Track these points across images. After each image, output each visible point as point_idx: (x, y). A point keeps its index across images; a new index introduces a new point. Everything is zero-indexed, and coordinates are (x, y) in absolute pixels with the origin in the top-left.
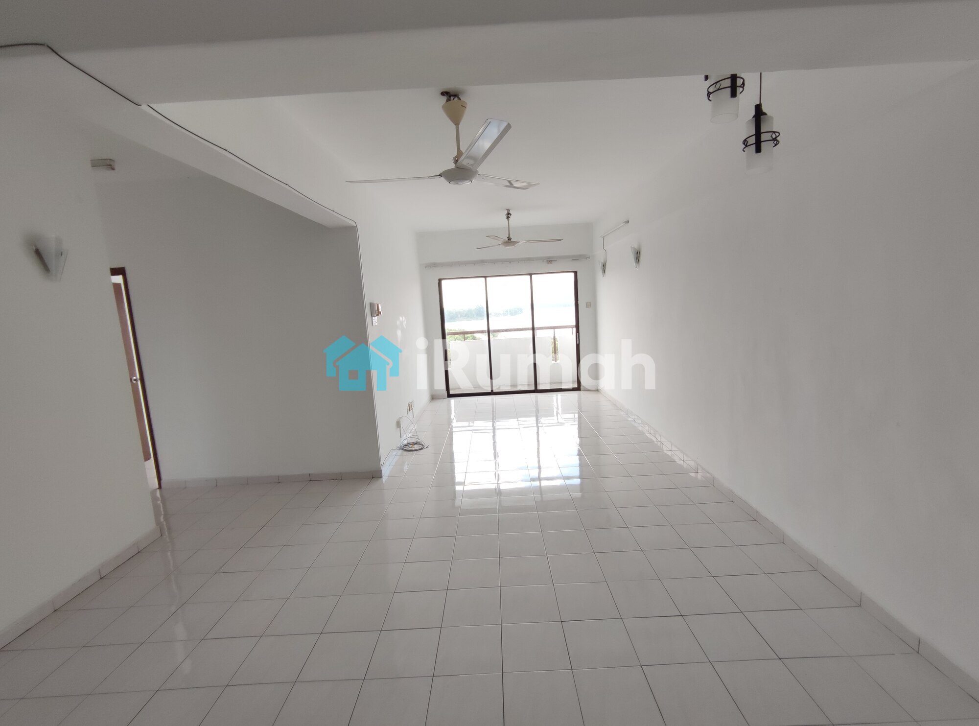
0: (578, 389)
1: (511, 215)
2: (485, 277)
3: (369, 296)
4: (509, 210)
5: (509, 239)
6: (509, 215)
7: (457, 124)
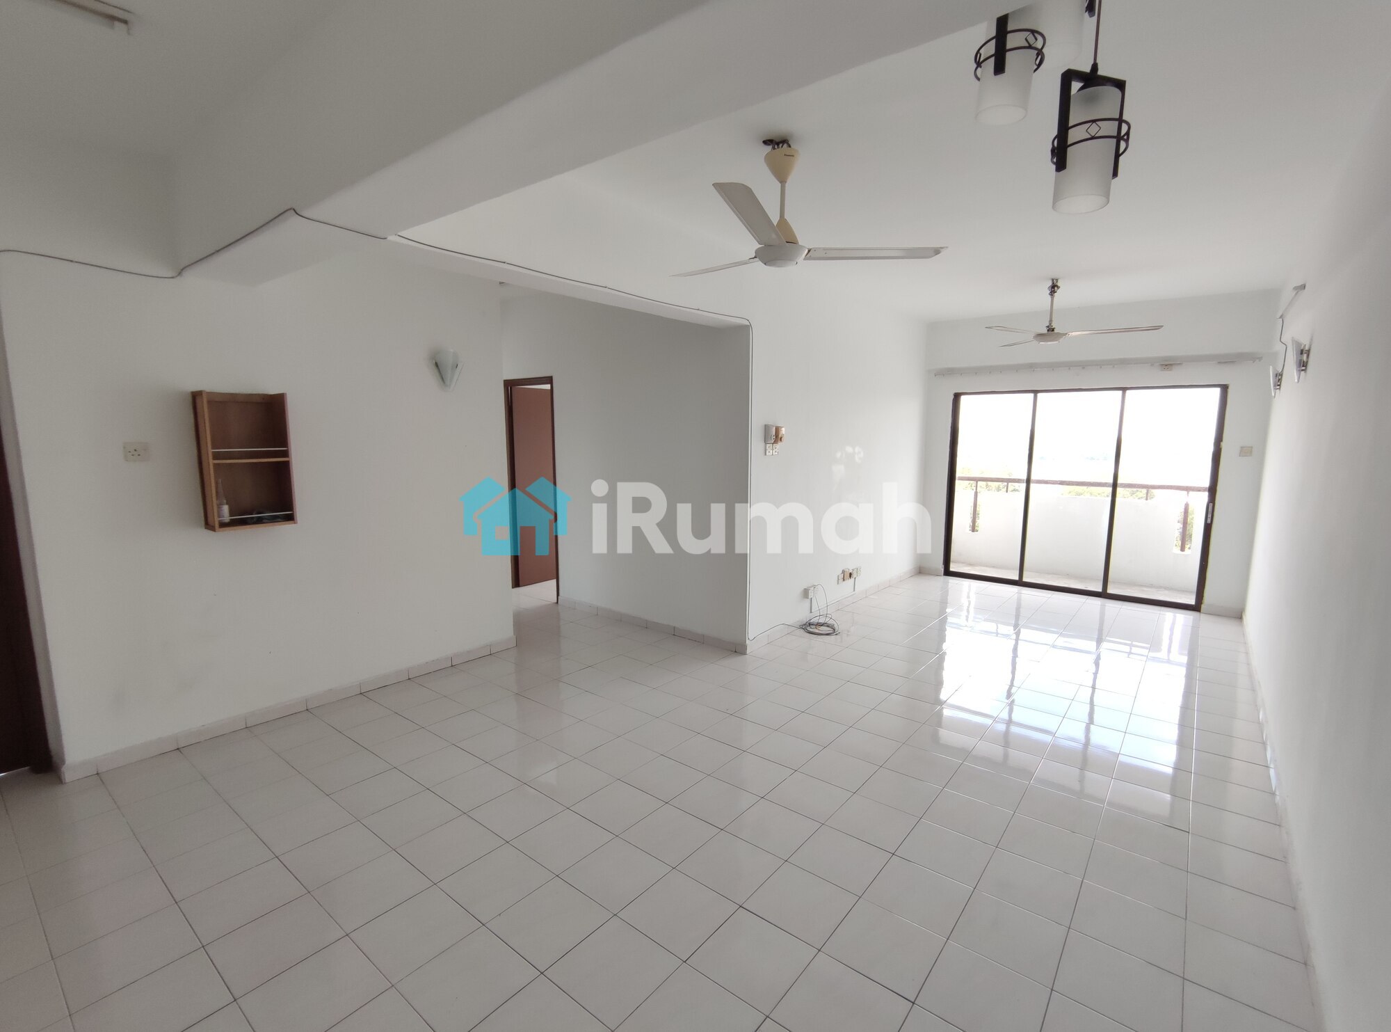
0: (1196, 608)
1: (1058, 287)
2: (1036, 392)
3: (759, 415)
4: (1057, 280)
5: (1051, 329)
6: (1054, 288)
7: (783, 182)
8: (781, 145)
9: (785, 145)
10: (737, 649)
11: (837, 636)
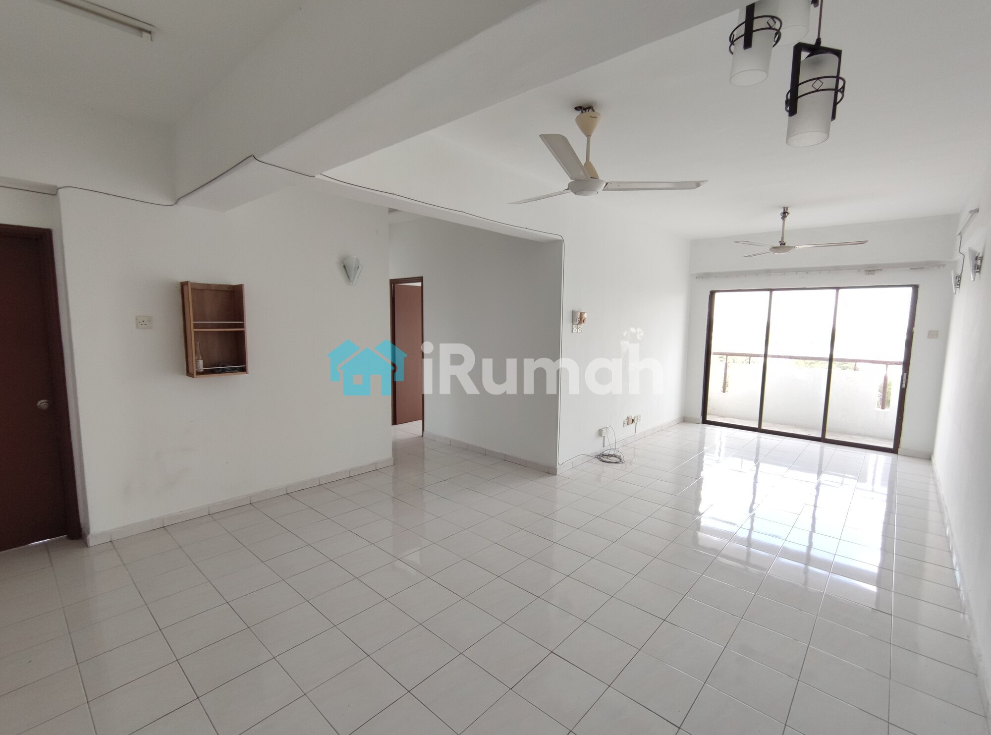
0: (894, 451)
1: (788, 214)
2: (771, 290)
3: (568, 304)
4: (787, 208)
5: (783, 244)
6: (785, 214)
7: (588, 137)
8: (587, 110)
9: (591, 110)
10: (550, 471)
11: (623, 464)
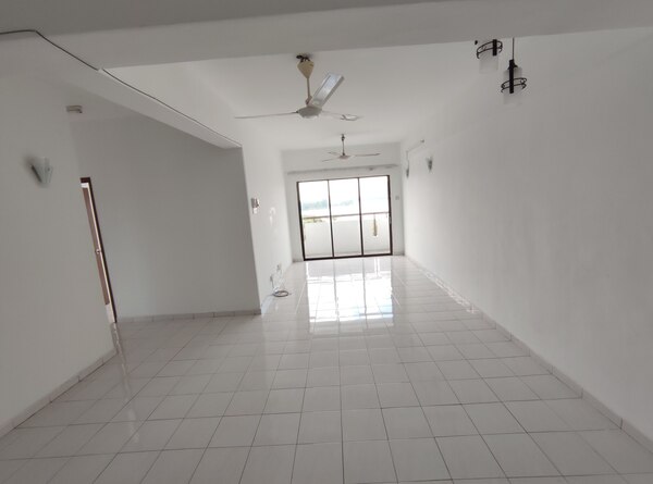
0: (391, 254)
2: (328, 180)
4: (343, 135)
5: (344, 154)
6: (343, 138)
7: (308, 78)
8: (304, 60)
9: (307, 60)
10: (257, 312)
11: (290, 296)
